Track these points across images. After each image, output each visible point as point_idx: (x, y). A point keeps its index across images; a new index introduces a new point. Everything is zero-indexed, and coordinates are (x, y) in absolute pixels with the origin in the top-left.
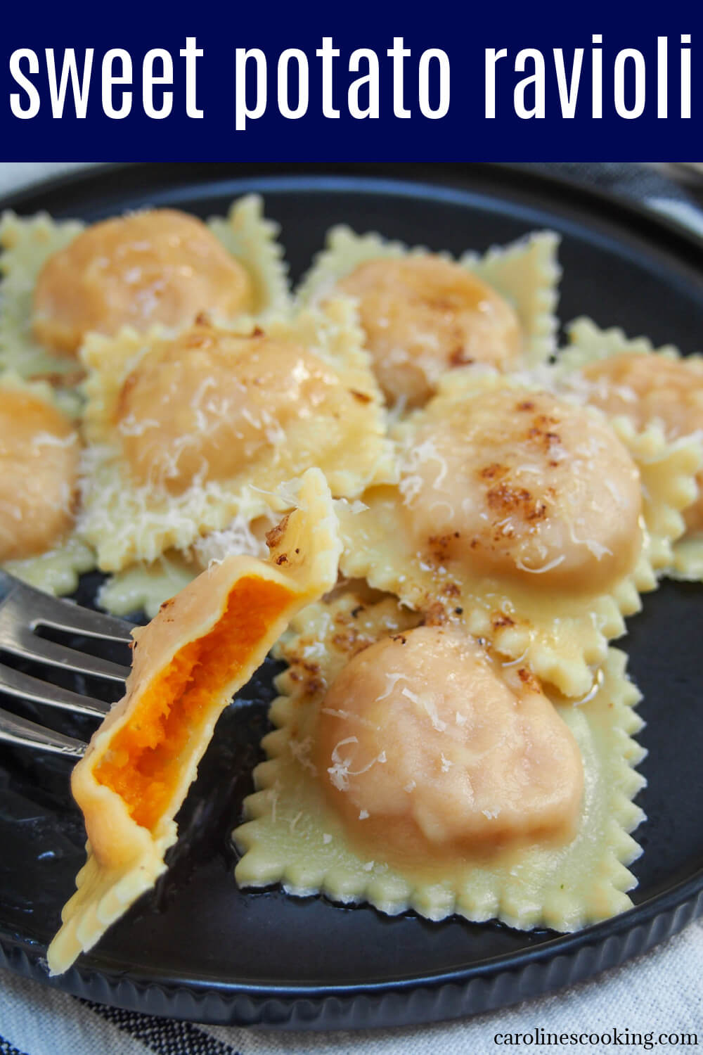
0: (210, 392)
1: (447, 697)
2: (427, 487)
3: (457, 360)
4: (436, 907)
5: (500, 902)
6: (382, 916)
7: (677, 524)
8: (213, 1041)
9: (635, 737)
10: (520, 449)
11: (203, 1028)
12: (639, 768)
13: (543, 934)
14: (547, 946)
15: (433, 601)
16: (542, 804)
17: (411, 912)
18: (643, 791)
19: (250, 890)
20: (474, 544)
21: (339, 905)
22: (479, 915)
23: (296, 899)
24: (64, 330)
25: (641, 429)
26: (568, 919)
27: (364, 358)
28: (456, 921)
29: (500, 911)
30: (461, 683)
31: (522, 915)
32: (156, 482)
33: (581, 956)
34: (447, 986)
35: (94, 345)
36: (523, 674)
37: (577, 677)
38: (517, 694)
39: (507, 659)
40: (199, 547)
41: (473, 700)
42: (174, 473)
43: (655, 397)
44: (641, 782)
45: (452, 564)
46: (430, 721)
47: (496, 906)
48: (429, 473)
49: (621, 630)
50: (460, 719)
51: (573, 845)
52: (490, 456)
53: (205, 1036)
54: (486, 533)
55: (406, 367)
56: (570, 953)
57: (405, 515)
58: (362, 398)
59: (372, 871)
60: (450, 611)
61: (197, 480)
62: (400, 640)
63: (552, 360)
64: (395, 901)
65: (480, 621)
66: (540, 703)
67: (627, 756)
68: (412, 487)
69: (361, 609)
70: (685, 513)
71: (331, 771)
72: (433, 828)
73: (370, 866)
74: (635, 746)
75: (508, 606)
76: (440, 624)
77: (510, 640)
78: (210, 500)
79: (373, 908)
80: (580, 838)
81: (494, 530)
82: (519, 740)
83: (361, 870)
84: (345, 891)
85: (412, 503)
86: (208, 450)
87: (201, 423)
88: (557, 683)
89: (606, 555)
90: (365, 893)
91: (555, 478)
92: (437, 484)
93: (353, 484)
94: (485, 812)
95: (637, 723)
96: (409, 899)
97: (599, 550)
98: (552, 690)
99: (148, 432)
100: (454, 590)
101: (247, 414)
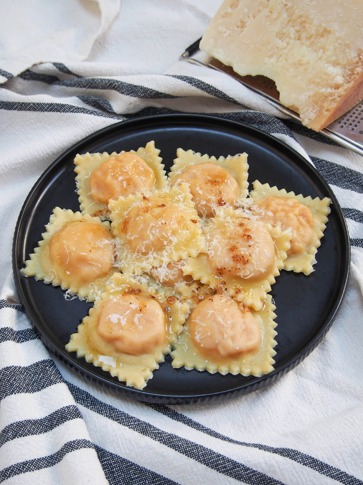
0: (153, 227)
1: (224, 316)
2: (216, 253)
3: (220, 203)
4: (224, 371)
5: (241, 369)
6: (210, 374)
7: (285, 255)
8: (170, 409)
9: (274, 320)
10: (240, 241)
11: (167, 406)
12: (275, 329)
13: (252, 377)
14: (253, 381)
15: (219, 287)
16: (250, 344)
17: (218, 373)
18: (276, 336)
19: (176, 369)
20: (229, 271)
21: (199, 372)
22: (235, 373)
23: (188, 371)
24: (102, 196)
25: (274, 226)
26: (258, 373)
27: (193, 204)
28: (229, 374)
29: (241, 371)
30: (228, 312)
31: (246, 372)
32: (138, 252)
33: (262, 383)
34: (229, 393)
35: (112, 203)
36: (244, 306)
37: (258, 305)
38: (243, 312)
39: (240, 302)
40: (152, 272)
41: (231, 316)
42: (144, 251)
43: (278, 214)
44: (276, 333)
45: (223, 275)
46: (220, 323)
47: (240, 370)
48: (216, 249)
49: (270, 289)
50: (229, 322)
51: (259, 353)
52: (233, 243)
53: (168, 407)
54: (232, 268)
55: (206, 206)
56: (259, 382)
57: (210, 262)
58: (194, 221)
59: (207, 363)
60: (223, 289)
61: (150, 253)
62: (211, 300)
63: (248, 197)
64: (214, 370)
65: (232, 292)
66: (249, 315)
67: (272, 326)
68: (212, 253)
69: (199, 288)
70: (287, 252)
71: (196, 337)
72: (222, 352)
73: (207, 361)
74: (274, 323)
75: (239, 286)
76: (221, 294)
77: (240, 297)
78: (154, 258)
79: (208, 372)
80: (260, 350)
81: (235, 267)
82: (244, 327)
83: (204, 362)
84: (200, 368)
85: (211, 258)
86: (153, 244)
87: (151, 237)
88: (253, 307)
89: (264, 271)
90: (206, 368)
91: (250, 250)
92: (219, 253)
93: (194, 253)
94: (236, 348)
95: (275, 316)
96: (217, 369)
97: (263, 270)
98: (252, 309)
99: (135, 239)
100: (224, 283)
101: (164, 234)
